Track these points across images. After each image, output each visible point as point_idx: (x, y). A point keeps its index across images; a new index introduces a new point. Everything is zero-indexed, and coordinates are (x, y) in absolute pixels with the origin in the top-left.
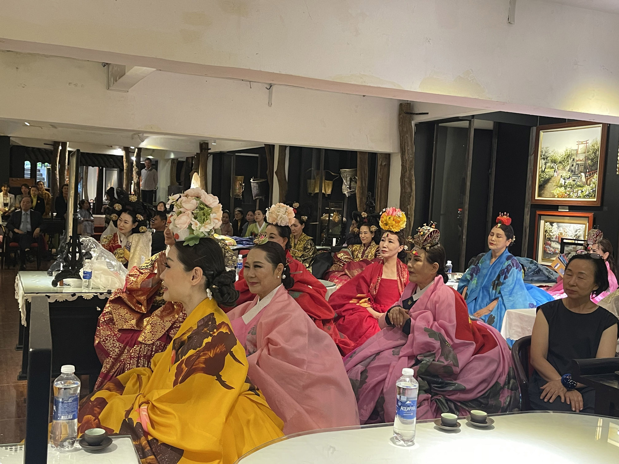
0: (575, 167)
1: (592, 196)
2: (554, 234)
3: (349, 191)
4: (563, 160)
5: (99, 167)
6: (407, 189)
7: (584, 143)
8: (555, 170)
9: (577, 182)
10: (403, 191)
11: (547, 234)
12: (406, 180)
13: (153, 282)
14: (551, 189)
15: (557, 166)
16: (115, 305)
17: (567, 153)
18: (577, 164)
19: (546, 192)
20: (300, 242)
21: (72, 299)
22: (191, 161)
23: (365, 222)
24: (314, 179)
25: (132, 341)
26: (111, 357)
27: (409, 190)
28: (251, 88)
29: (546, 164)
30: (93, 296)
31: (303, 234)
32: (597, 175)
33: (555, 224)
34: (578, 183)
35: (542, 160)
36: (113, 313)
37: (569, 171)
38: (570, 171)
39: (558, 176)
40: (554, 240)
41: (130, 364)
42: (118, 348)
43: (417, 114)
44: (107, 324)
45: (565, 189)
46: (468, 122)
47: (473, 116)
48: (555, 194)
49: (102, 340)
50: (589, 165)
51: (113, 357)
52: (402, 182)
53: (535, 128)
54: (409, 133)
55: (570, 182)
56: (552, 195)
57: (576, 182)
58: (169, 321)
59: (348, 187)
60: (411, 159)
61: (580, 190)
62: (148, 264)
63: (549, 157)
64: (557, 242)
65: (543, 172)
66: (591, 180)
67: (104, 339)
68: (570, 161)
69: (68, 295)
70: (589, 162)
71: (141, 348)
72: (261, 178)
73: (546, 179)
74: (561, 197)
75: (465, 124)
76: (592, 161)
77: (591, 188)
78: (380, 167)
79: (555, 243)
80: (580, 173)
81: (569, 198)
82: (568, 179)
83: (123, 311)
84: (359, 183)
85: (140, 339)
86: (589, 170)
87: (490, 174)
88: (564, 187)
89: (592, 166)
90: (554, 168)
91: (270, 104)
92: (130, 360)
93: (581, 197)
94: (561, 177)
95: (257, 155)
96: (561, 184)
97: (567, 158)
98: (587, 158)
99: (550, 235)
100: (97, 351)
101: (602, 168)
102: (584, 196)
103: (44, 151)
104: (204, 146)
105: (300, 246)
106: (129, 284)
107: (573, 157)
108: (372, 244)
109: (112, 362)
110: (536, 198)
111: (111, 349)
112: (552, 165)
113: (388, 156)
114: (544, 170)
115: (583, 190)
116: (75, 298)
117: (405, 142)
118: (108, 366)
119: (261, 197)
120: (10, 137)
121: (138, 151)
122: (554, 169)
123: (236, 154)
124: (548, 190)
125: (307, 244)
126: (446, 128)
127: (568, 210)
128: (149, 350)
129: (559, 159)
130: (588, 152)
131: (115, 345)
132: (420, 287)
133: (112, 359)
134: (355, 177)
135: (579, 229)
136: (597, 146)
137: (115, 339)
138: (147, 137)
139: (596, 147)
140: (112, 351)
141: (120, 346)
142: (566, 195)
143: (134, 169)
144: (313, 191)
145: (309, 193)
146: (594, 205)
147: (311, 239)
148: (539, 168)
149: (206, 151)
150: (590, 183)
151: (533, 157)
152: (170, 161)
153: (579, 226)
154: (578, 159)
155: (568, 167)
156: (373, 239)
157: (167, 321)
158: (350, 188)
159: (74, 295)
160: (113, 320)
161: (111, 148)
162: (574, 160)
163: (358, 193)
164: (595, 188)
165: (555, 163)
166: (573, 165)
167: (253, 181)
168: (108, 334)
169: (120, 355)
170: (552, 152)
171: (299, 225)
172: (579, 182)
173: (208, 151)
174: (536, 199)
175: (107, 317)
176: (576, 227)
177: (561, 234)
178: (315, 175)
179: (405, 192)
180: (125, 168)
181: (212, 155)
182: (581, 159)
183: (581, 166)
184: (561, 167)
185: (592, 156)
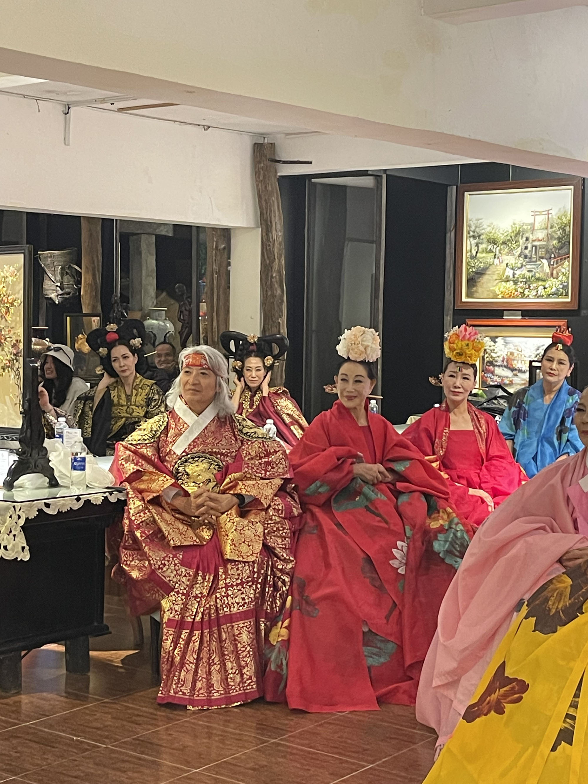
0: (530, 251)
1: (562, 295)
2: (498, 354)
3: (61, 292)
4: (509, 240)
6: (277, 291)
7: (543, 213)
8: (495, 255)
9: (535, 273)
11: (486, 356)
12: (274, 275)
14: (489, 285)
15: (498, 249)
17: (514, 229)
18: (533, 246)
19: (480, 290)
28: (39, 111)
29: (477, 245)
32: (569, 262)
33: (498, 340)
34: (538, 275)
35: (472, 239)
36: (159, 521)
37: (520, 256)
38: (523, 256)
39: (502, 265)
40: (498, 364)
45: (516, 284)
48: (498, 292)
53: (455, 187)
55: (523, 273)
56: (491, 294)
57: (533, 273)
59: (59, 284)
60: (280, 239)
61: (541, 285)
63: (483, 234)
64: (505, 366)
65: (473, 257)
66: (560, 270)
68: (521, 241)
70: (554, 242)
73: (480, 269)
74: (510, 297)
75: (368, 182)
76: (559, 242)
77: (559, 283)
79: (501, 368)
80: (539, 260)
81: (522, 297)
82: (519, 268)
85: (230, 556)
86: (554, 255)
88: (514, 281)
89: (559, 249)
91: (66, 141)
93: (543, 296)
94: (507, 266)
96: (508, 277)
97: (516, 236)
98: (550, 237)
99: (492, 357)
101: (577, 252)
102: (549, 295)
107: (527, 235)
110: (464, 299)
112: (489, 247)
113: (226, 234)
114: (474, 254)
115: (546, 286)
116: (81, 503)
124: (484, 286)
127: (520, 317)
129: (502, 238)
130: (551, 228)
136: (566, 218)
139: (565, 220)
142: (516, 293)
146: (568, 307)
147: (155, 383)
148: (467, 253)
150: (558, 274)
151: (453, 234)
153: (543, 341)
154: (534, 239)
155: (519, 250)
158: (62, 287)
159: (78, 499)
162: (527, 239)
164: (568, 282)
165: (495, 243)
170: (489, 226)
171: (130, 357)
172: (539, 274)
174: (463, 301)
175: (148, 530)
176: (539, 342)
177: (512, 354)
182: (540, 238)
183: (540, 248)
184: (506, 250)
185: (559, 233)
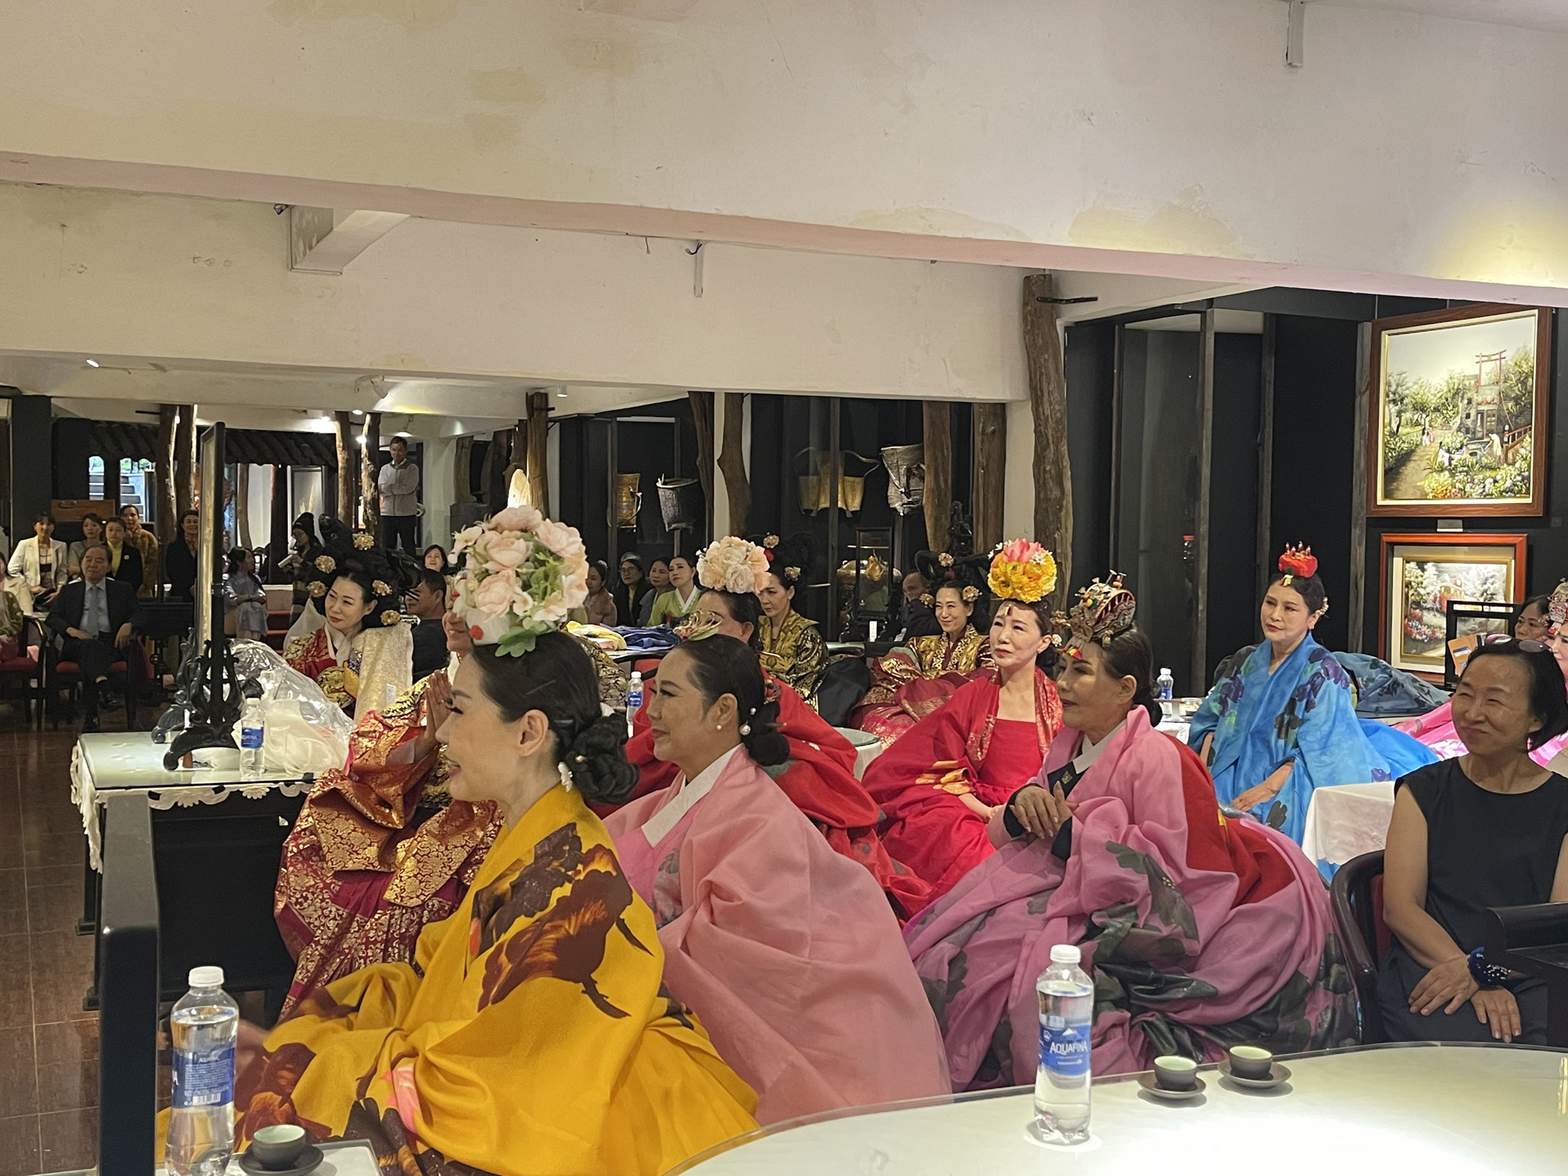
0: (1473, 421)
1: (1520, 492)
2: (1428, 590)
3: (906, 500)
4: (1443, 404)
5: (276, 465)
6: (1052, 492)
7: (1493, 358)
8: (1424, 429)
9: (1481, 457)
10: (1042, 496)
11: (1411, 593)
12: (1048, 468)
13: (418, 751)
14: (1415, 477)
15: (1428, 419)
16: (325, 811)
17: (1451, 386)
18: (1478, 413)
19: (1403, 486)
20: (786, 634)
21: (214, 799)
22: (505, 441)
23: (949, 579)
24: (817, 473)
25: (370, 898)
26: (317, 943)
27: (1056, 493)
28: (648, 252)
29: (1399, 414)
30: (268, 790)
31: (793, 612)
32: (1531, 437)
33: (1429, 566)
34: (1485, 460)
35: (1391, 405)
36: (320, 831)
37: (1459, 430)
38: (1463, 430)
39: (1433, 444)
40: (1429, 606)
41: (365, 959)
42: (334, 919)
43: (1068, 301)
44: (306, 860)
45: (1453, 475)
46: (1199, 315)
47: (1210, 302)
48: (1428, 490)
49: (293, 900)
50: (1509, 413)
51: (322, 942)
52: (1039, 473)
53: (1367, 327)
54: (1051, 350)
55: (1463, 457)
56: (1419, 493)
57: (1478, 457)
58: (462, 847)
59: (903, 490)
60: (1058, 415)
61: (1490, 477)
62: (405, 705)
63: (1406, 396)
64: (1437, 610)
65: (1394, 434)
66: (1517, 451)
67: (297, 899)
68: (1460, 405)
69: (205, 791)
70: (1510, 405)
71: (392, 916)
72: (683, 476)
73: (1403, 452)
74: (1444, 497)
75: (1191, 322)
76: (1517, 404)
77: (1517, 472)
78: (980, 438)
79: (1432, 613)
80: (1487, 435)
81: (1462, 497)
82: (1457, 450)
83: (345, 826)
84: (929, 478)
85: (389, 895)
86: (1509, 426)
87: (1260, 445)
88: (1450, 471)
89: (1517, 417)
90: (1420, 424)
91: (698, 291)
92: (366, 949)
93: (1492, 495)
94: (1441, 447)
95: (672, 420)
96: (1442, 464)
97: (1453, 397)
98: (1504, 397)
99: (1419, 594)
100: (283, 929)
101: (1542, 423)
102: (1501, 493)
103: (137, 428)
104: (537, 402)
105: (787, 646)
106: (358, 756)
107: (1469, 395)
108: (967, 633)
109: (320, 954)
110: (1380, 502)
111: (317, 923)
112: (1416, 417)
113: (999, 411)
114: (1395, 430)
115: (1498, 478)
116: (223, 796)
117: (1042, 374)
118: (311, 966)
119: (683, 525)
120: (51, 397)
121: (372, 419)
122: (1421, 428)
123: (619, 419)
124: (1409, 480)
125: (804, 639)
126: (1143, 333)
127: (1461, 530)
128: (412, 921)
129: (1433, 401)
130: (1505, 382)
131: (326, 912)
132: (1091, 737)
133: (319, 948)
134: (919, 465)
135: (1492, 577)
136: (1527, 364)
137: (326, 896)
138: (393, 385)
139: (1525, 368)
140: (319, 928)
141: (339, 915)
142: (1453, 490)
143: (363, 467)
144: (814, 505)
145: (806, 510)
146: (1529, 513)
147: (813, 625)
148: (1384, 427)
149: (544, 413)
150: (1514, 458)
151: (1366, 398)
152: (453, 443)
153: (1491, 569)
154: (1480, 400)
155: (1458, 420)
156: (969, 620)
157: (456, 847)
158: (908, 494)
159: (219, 788)
160: (320, 848)
161: (303, 414)
162: (1470, 401)
163: (930, 505)
164: (1529, 470)
165: (1423, 411)
166: (1468, 416)
167: (663, 484)
168: (308, 885)
169: (339, 937)
170: (1415, 383)
171: (781, 591)
172: (1487, 458)
173: (547, 415)
174: (1378, 503)
175: (304, 842)
176: (1485, 572)
177: (1447, 589)
178: (819, 463)
179: (1047, 499)
180: (340, 465)
181: (558, 424)
182: (1489, 399)
183: (1489, 416)
184: (1440, 421)
185: (1517, 390)
